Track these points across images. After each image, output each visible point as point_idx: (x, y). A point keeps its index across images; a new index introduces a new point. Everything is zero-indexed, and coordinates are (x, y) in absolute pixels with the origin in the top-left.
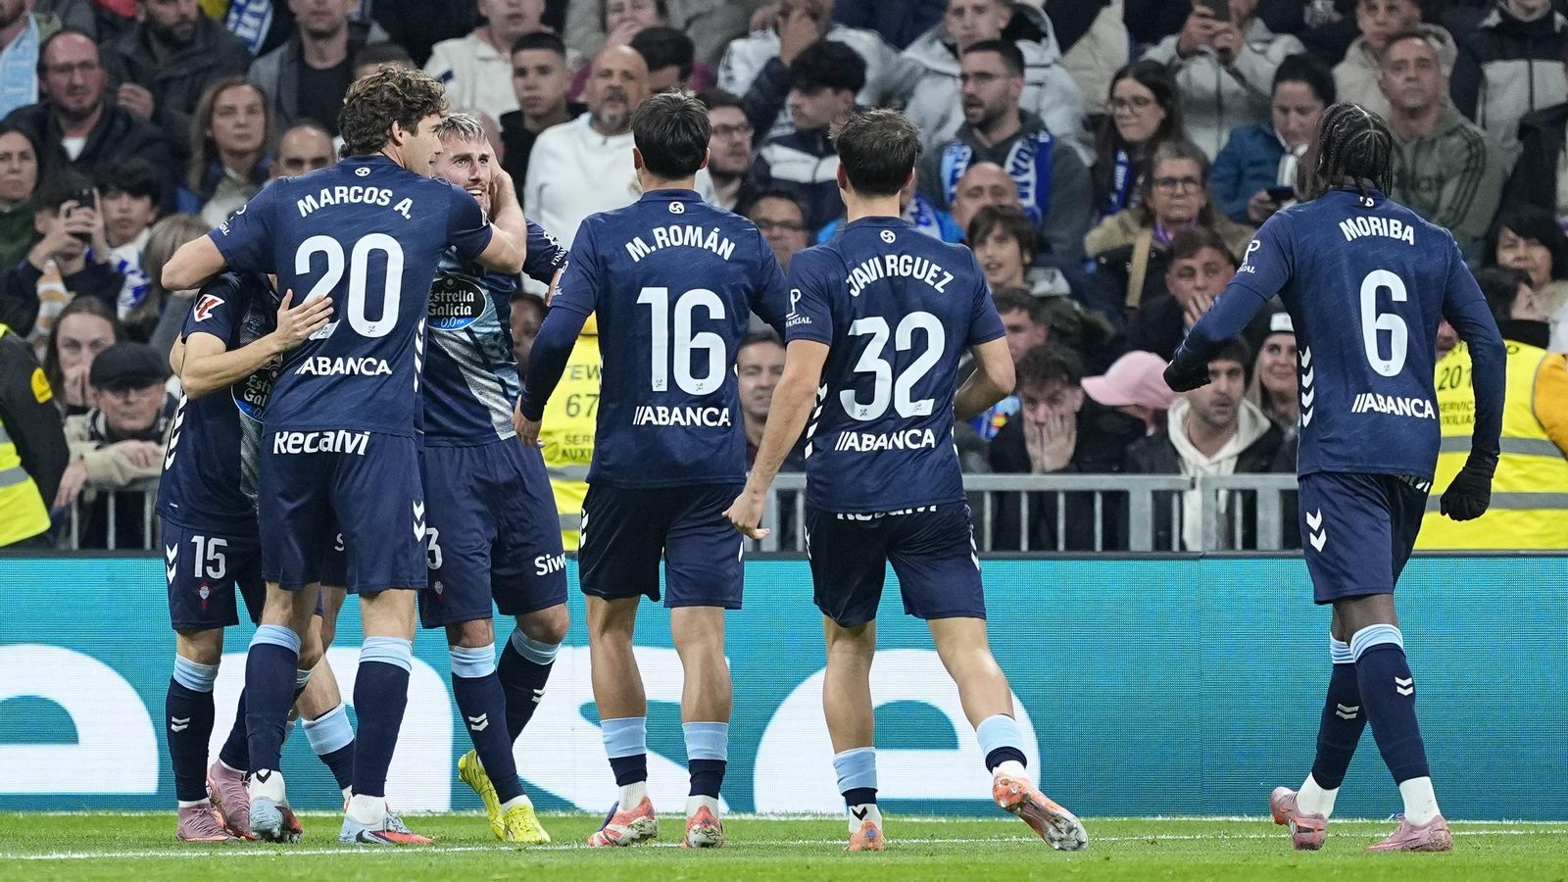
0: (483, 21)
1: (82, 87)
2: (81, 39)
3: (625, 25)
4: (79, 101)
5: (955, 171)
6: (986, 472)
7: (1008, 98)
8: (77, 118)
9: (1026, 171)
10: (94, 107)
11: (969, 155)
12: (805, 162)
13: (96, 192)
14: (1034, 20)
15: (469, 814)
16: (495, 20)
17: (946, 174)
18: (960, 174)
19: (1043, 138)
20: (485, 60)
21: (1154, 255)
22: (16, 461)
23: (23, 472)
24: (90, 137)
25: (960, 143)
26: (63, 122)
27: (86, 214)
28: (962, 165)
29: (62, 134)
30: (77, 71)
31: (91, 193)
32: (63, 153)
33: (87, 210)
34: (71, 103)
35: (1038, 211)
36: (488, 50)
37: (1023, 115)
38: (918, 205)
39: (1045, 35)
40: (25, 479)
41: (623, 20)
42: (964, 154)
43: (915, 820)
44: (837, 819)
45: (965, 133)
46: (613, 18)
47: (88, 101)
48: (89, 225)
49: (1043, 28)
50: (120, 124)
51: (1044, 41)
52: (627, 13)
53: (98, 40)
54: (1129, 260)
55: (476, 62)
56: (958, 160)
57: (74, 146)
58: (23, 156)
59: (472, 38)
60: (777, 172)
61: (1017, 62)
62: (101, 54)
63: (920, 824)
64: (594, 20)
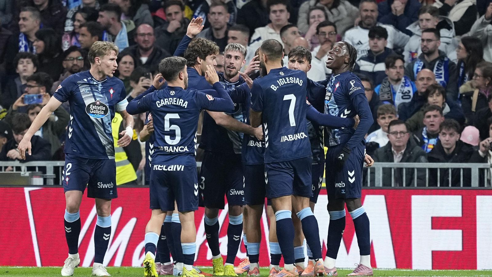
0: (270, 22)
1: (148, 41)
2: (148, 26)
3: (316, 23)
4: (147, 45)
5: (418, 69)
6: (427, 162)
7: (436, 47)
8: (146, 50)
9: (441, 70)
10: (151, 47)
11: (422, 65)
12: (370, 65)
13: (151, 74)
14: (449, 23)
15: (266, 268)
16: (273, 21)
17: (415, 70)
18: (419, 70)
19: (446, 59)
20: (271, 33)
21: (480, 95)
22: (126, 158)
23: (128, 161)
24: (149, 57)
25: (420, 60)
26: (141, 51)
27: (147, 81)
28: (420, 68)
29: (140, 56)
30: (147, 36)
31: (149, 74)
32: (140, 62)
33: (148, 79)
34: (144, 46)
35: (445, 82)
36: (272, 31)
37: (440, 52)
38: (405, 80)
39: (451, 28)
40: (129, 164)
41: (315, 21)
42: (421, 64)
43: (404, 270)
44: (380, 270)
45: (422, 57)
46: (312, 20)
47: (149, 45)
48: (148, 84)
49: (451, 26)
50: (158, 53)
51: (451, 30)
52: (316, 19)
53: (154, 27)
54: (472, 96)
55: (269, 34)
56: (419, 66)
57: (144, 59)
58: (130, 63)
59: (267, 27)
60: (362, 68)
61: (438, 36)
62: (154, 31)
63: (406, 272)
64: (306, 21)
